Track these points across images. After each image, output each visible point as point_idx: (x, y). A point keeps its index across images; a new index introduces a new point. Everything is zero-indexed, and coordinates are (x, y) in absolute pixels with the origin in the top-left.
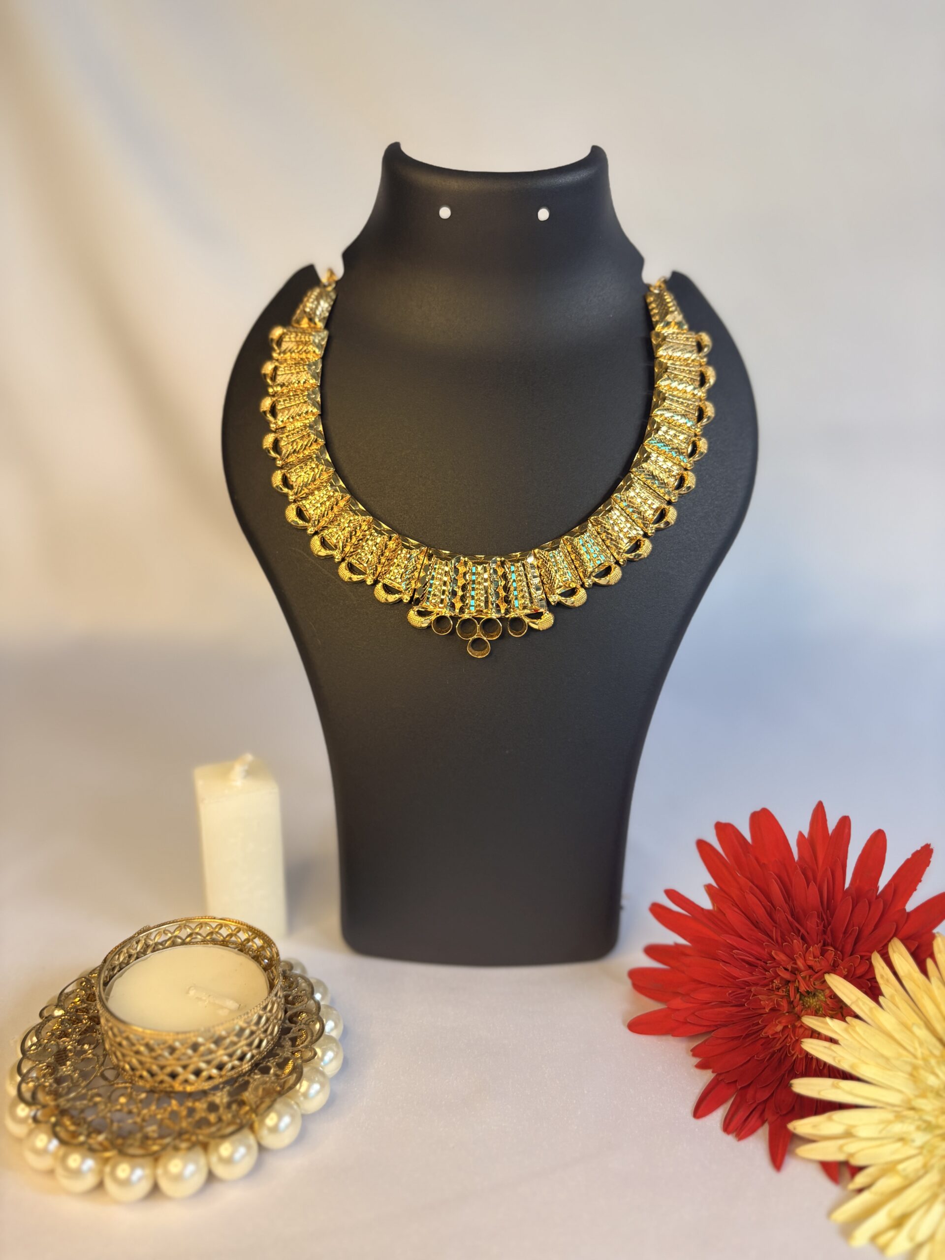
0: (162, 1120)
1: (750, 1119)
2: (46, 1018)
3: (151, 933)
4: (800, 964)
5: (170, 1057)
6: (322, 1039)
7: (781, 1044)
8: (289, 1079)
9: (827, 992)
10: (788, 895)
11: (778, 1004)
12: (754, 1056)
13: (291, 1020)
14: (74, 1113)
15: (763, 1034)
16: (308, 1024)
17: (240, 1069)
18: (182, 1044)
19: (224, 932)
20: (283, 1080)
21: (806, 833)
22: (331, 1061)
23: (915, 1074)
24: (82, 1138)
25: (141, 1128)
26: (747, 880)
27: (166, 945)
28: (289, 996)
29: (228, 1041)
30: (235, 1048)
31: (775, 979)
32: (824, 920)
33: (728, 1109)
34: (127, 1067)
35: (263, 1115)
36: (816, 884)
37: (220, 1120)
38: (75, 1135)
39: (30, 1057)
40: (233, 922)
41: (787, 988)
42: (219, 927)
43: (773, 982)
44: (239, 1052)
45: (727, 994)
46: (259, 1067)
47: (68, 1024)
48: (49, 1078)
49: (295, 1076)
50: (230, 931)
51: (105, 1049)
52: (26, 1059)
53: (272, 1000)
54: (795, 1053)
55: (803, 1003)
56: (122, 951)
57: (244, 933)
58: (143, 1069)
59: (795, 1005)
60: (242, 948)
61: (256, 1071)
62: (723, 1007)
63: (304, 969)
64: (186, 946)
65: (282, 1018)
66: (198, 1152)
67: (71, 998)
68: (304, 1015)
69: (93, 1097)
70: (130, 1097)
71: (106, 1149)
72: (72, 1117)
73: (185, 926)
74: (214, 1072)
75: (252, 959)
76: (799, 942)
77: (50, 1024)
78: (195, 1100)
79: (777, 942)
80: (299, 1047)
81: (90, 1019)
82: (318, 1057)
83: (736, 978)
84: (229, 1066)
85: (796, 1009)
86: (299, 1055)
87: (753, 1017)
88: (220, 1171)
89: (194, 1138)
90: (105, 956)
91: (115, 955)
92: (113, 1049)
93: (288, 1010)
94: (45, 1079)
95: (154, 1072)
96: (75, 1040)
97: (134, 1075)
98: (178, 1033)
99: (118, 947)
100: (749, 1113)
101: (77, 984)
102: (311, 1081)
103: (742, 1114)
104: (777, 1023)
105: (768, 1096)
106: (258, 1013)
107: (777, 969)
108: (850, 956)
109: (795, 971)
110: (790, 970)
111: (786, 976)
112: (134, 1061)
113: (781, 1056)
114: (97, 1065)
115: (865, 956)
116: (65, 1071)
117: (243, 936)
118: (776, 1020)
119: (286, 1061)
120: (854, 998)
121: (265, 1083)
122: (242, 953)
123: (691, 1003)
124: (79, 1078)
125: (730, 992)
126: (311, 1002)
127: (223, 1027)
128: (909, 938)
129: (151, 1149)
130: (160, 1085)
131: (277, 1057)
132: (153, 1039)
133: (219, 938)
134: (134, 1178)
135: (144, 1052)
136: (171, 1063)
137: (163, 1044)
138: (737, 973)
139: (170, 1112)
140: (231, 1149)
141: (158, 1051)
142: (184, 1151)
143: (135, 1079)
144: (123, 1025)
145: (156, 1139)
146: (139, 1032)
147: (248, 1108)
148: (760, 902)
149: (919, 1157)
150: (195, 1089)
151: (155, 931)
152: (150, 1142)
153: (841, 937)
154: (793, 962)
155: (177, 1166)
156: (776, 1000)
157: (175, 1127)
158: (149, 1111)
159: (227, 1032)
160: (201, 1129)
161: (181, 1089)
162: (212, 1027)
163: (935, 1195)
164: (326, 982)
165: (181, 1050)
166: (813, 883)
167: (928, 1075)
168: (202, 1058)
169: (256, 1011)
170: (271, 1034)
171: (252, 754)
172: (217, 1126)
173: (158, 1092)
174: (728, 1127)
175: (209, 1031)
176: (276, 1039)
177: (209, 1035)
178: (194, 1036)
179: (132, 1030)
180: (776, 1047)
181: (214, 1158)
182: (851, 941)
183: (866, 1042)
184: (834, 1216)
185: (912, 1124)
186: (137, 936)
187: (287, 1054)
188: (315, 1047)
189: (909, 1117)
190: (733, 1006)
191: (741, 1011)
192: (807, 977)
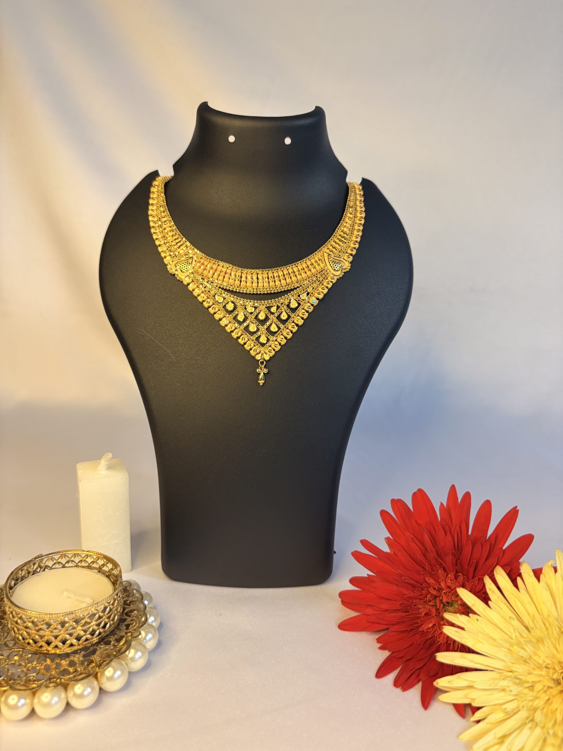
0: (40, 670)
1: (410, 679)
3: (43, 559)
4: (443, 585)
5: (46, 630)
6: (145, 625)
7: (432, 634)
8: (123, 648)
9: (459, 602)
10: (434, 542)
11: (430, 610)
12: (415, 642)
13: (127, 614)
15: (421, 629)
16: (138, 617)
18: (55, 622)
19: (89, 560)
20: (118, 649)
21: (445, 505)
22: (150, 639)
23: (511, 649)
25: (26, 674)
26: (410, 534)
27: (53, 567)
28: (128, 601)
29: (83, 622)
30: (88, 626)
31: (427, 595)
32: (455, 556)
33: (398, 673)
34: (20, 637)
35: (104, 669)
36: (451, 534)
37: (76, 671)
40: (95, 553)
41: (435, 600)
42: (86, 557)
43: (427, 597)
44: (91, 629)
45: (399, 604)
46: (104, 640)
49: (126, 646)
50: (93, 559)
51: (8, 629)
53: (114, 598)
54: (440, 641)
55: (445, 610)
56: (23, 569)
57: (101, 560)
58: (29, 638)
59: (440, 611)
60: (100, 570)
61: (102, 643)
62: (396, 613)
63: (138, 586)
64: (65, 568)
65: (120, 612)
66: (60, 690)
68: (136, 612)
70: (21, 656)
71: (3, 686)
73: (65, 556)
74: (74, 642)
75: (105, 576)
76: (442, 572)
78: (61, 659)
79: (429, 572)
80: (131, 630)
82: (142, 636)
83: (404, 595)
84: (84, 638)
85: (441, 614)
86: (130, 635)
87: (415, 619)
88: (74, 703)
89: (58, 681)
90: (13, 570)
91: (19, 571)
92: (13, 626)
93: (126, 609)
95: (36, 640)
97: (25, 643)
98: (52, 614)
99: (21, 565)
100: (409, 675)
102: (137, 651)
103: (406, 675)
104: (429, 621)
105: (423, 664)
106: (105, 605)
107: (429, 588)
108: (473, 578)
109: (440, 590)
110: (437, 589)
111: (434, 593)
112: (25, 633)
113: (431, 641)
114: (3, 638)
115: (480, 578)
117: (101, 562)
118: (428, 621)
119: (122, 637)
120: (473, 602)
121: (107, 650)
122: (99, 573)
123: (377, 611)
125: (400, 603)
126: (141, 605)
127: (81, 611)
128: (506, 565)
129: (31, 686)
130: (40, 649)
131: (116, 635)
132: (37, 618)
133: (86, 564)
134: (20, 704)
135: (31, 627)
136: (48, 634)
137: (43, 621)
138: (404, 591)
139: (45, 666)
140: (82, 689)
141: (39, 626)
142: (52, 688)
143: (25, 646)
144: (19, 610)
145: (34, 681)
146: (28, 614)
147: (95, 664)
148: (418, 547)
149: (515, 701)
150: (62, 651)
151: (46, 558)
152: (30, 683)
153: (466, 567)
154: (439, 584)
155: (46, 697)
156: (429, 608)
157: (47, 675)
158: (32, 665)
159: (83, 615)
160: (63, 676)
161: (53, 652)
162: (75, 611)
163: (524, 724)
164: (152, 595)
165: (54, 626)
166: (448, 534)
167: (519, 649)
168: (66, 632)
169: (103, 603)
170: (113, 620)
171: (112, 453)
172: (74, 675)
173: (39, 653)
174: (397, 683)
175: (72, 613)
176: (116, 624)
177: (72, 616)
178: (63, 616)
179: (24, 613)
180: (428, 636)
181: (70, 694)
182: (472, 569)
183: (481, 628)
184: (461, 737)
185: (510, 680)
186: (34, 560)
187: (122, 634)
188: (141, 630)
189: (508, 677)
190: (403, 612)
191: (407, 615)
192: (447, 593)
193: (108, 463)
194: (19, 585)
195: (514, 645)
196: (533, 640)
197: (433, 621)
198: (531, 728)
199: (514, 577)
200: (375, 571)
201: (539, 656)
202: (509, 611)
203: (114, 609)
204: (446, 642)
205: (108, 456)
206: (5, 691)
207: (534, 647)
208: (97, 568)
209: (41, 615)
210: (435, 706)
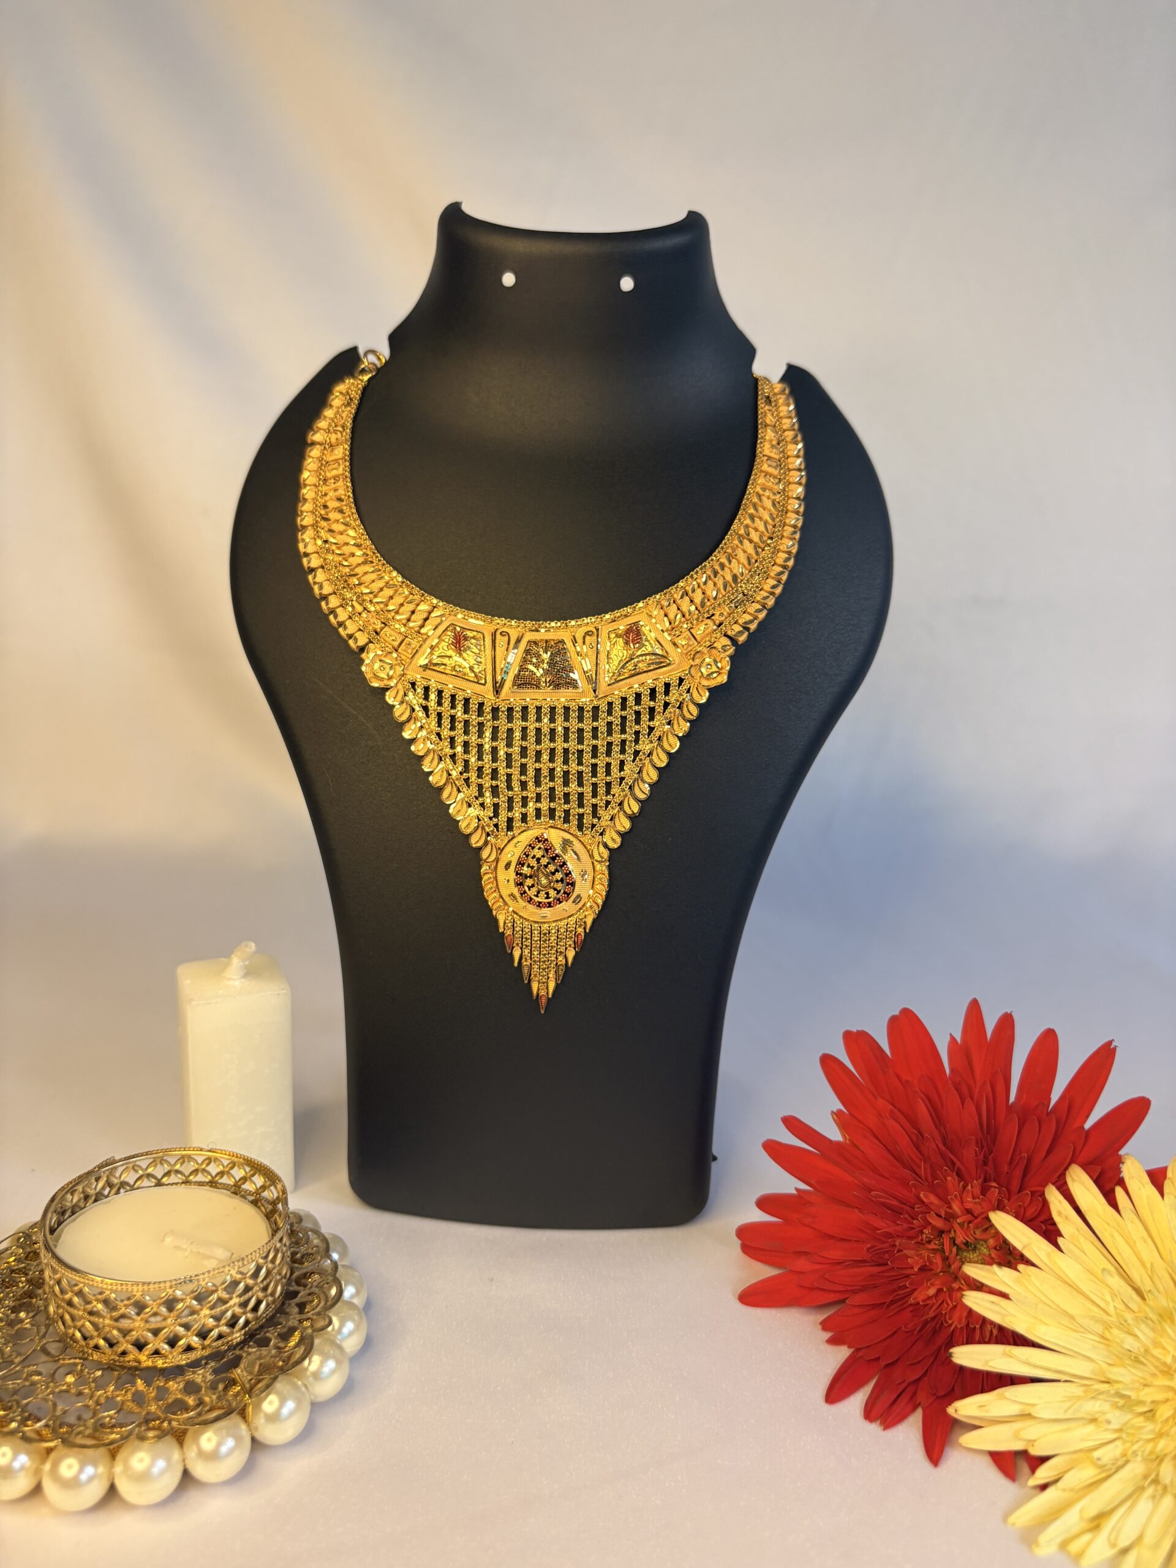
0: (123, 1403)
1: (898, 1402)
3: (116, 1168)
4: (956, 1207)
5: (135, 1317)
6: (339, 1304)
7: (935, 1311)
8: (296, 1352)
9: (991, 1242)
10: (938, 1118)
11: (930, 1261)
12: (902, 1327)
13: (298, 1283)
15: (912, 1301)
16: (322, 1287)
18: (154, 1299)
19: (214, 1169)
20: (287, 1354)
21: (958, 1038)
22: (351, 1334)
23: (1107, 1335)
24: (14, 1425)
25: (95, 1414)
26: (886, 1102)
27: (136, 1186)
28: (297, 1254)
29: (215, 1297)
30: (223, 1308)
31: (925, 1228)
32: (983, 1146)
33: (869, 1393)
34: (78, 1335)
35: (259, 1398)
36: (973, 1100)
37: (201, 1403)
38: (4, 1422)
40: (225, 1154)
41: (940, 1240)
42: (207, 1162)
43: (922, 1233)
44: (229, 1314)
45: (865, 1250)
46: (255, 1338)
49: (302, 1348)
50: (221, 1167)
51: (48, 1317)
53: (275, 1247)
54: (952, 1323)
55: (961, 1259)
56: (76, 1190)
57: (239, 1168)
58: (99, 1336)
59: (951, 1262)
60: (236, 1190)
61: (251, 1343)
62: (859, 1267)
63: (316, 1222)
64: (162, 1188)
65: (288, 1277)
66: (171, 1443)
67: (3, 1258)
68: (316, 1276)
69: (30, 1375)
70: (80, 1375)
71: (43, 1439)
72: (2, 1401)
73: (162, 1161)
74: (195, 1341)
75: (249, 1203)
76: (954, 1179)
78: (167, 1381)
79: (927, 1180)
80: (309, 1314)
81: (29, 1281)
82: (333, 1329)
83: (875, 1229)
84: (215, 1333)
85: (953, 1267)
86: (309, 1324)
87: (899, 1278)
88: (199, 1470)
89: (165, 1425)
90: (54, 1193)
91: (66, 1194)
92: (61, 1311)
93: (295, 1267)
95: (113, 1340)
96: (8, 1307)
97: (87, 1345)
98: (149, 1283)
99: (71, 1182)
100: (897, 1395)
101: (12, 1239)
102: (326, 1357)
103: (887, 1397)
104: (929, 1285)
105: (922, 1372)
106: (257, 1261)
107: (927, 1215)
108: (1019, 1192)
109: (950, 1217)
110: (943, 1216)
111: (939, 1223)
112: (88, 1326)
113: (936, 1324)
114: (37, 1338)
115: (1036, 1192)
117: (238, 1173)
118: (927, 1282)
119: (292, 1331)
120: (1025, 1240)
121: (263, 1356)
122: (237, 1196)
123: (819, 1263)
124: (12, 1352)
125: (869, 1246)
126: (325, 1261)
127: (209, 1276)
128: (1091, 1163)
129: (107, 1439)
130: (122, 1359)
131: (279, 1326)
132: (115, 1292)
133: (206, 1177)
134: (84, 1477)
135: (102, 1312)
136: (138, 1327)
137: (129, 1299)
138: (877, 1222)
139: (134, 1395)
140: (215, 1440)
141: (121, 1309)
142: (152, 1441)
143: (87, 1352)
144: (76, 1276)
145: (114, 1426)
146: (96, 1284)
147: (239, 1388)
148: (905, 1130)
149: (1117, 1443)
150: (169, 1363)
151: (122, 1165)
152: (105, 1430)
153: (1006, 1169)
154: (947, 1206)
155: (141, 1460)
156: (928, 1256)
157: (140, 1413)
158: (105, 1393)
159: (214, 1285)
160: (175, 1415)
161: (150, 1363)
162: (196, 1276)
163: (1141, 1489)
164: (345, 1240)
165: (152, 1308)
166: (968, 1101)
167: (1122, 1335)
168: (179, 1320)
169: (254, 1258)
170: (273, 1294)
171: (255, 942)
172: (197, 1410)
173: (118, 1368)
174: (869, 1413)
175: (191, 1281)
176: (278, 1304)
177: (190, 1287)
178: (171, 1287)
179: (87, 1282)
180: (928, 1314)
181: (191, 1452)
182: (1018, 1173)
183: (1043, 1294)
184: (1012, 1519)
185: (1105, 1401)
186: (98, 1170)
187: (293, 1322)
188: (330, 1314)
189: (1103, 1393)
190: (874, 1266)
191: (882, 1272)
192: (966, 1224)
193: (247, 963)
194: (69, 1223)
195: (1111, 1328)
196: (1151, 1315)
197: (937, 1282)
198: (1153, 1497)
199: (1108, 1187)
200: (813, 1182)
201: (1164, 1348)
202: (1102, 1257)
203: (275, 1271)
204: (965, 1324)
205: (248, 949)
206: (49, 1451)
207: (1153, 1330)
208: (228, 1185)
209: (124, 1287)
210: (953, 1458)
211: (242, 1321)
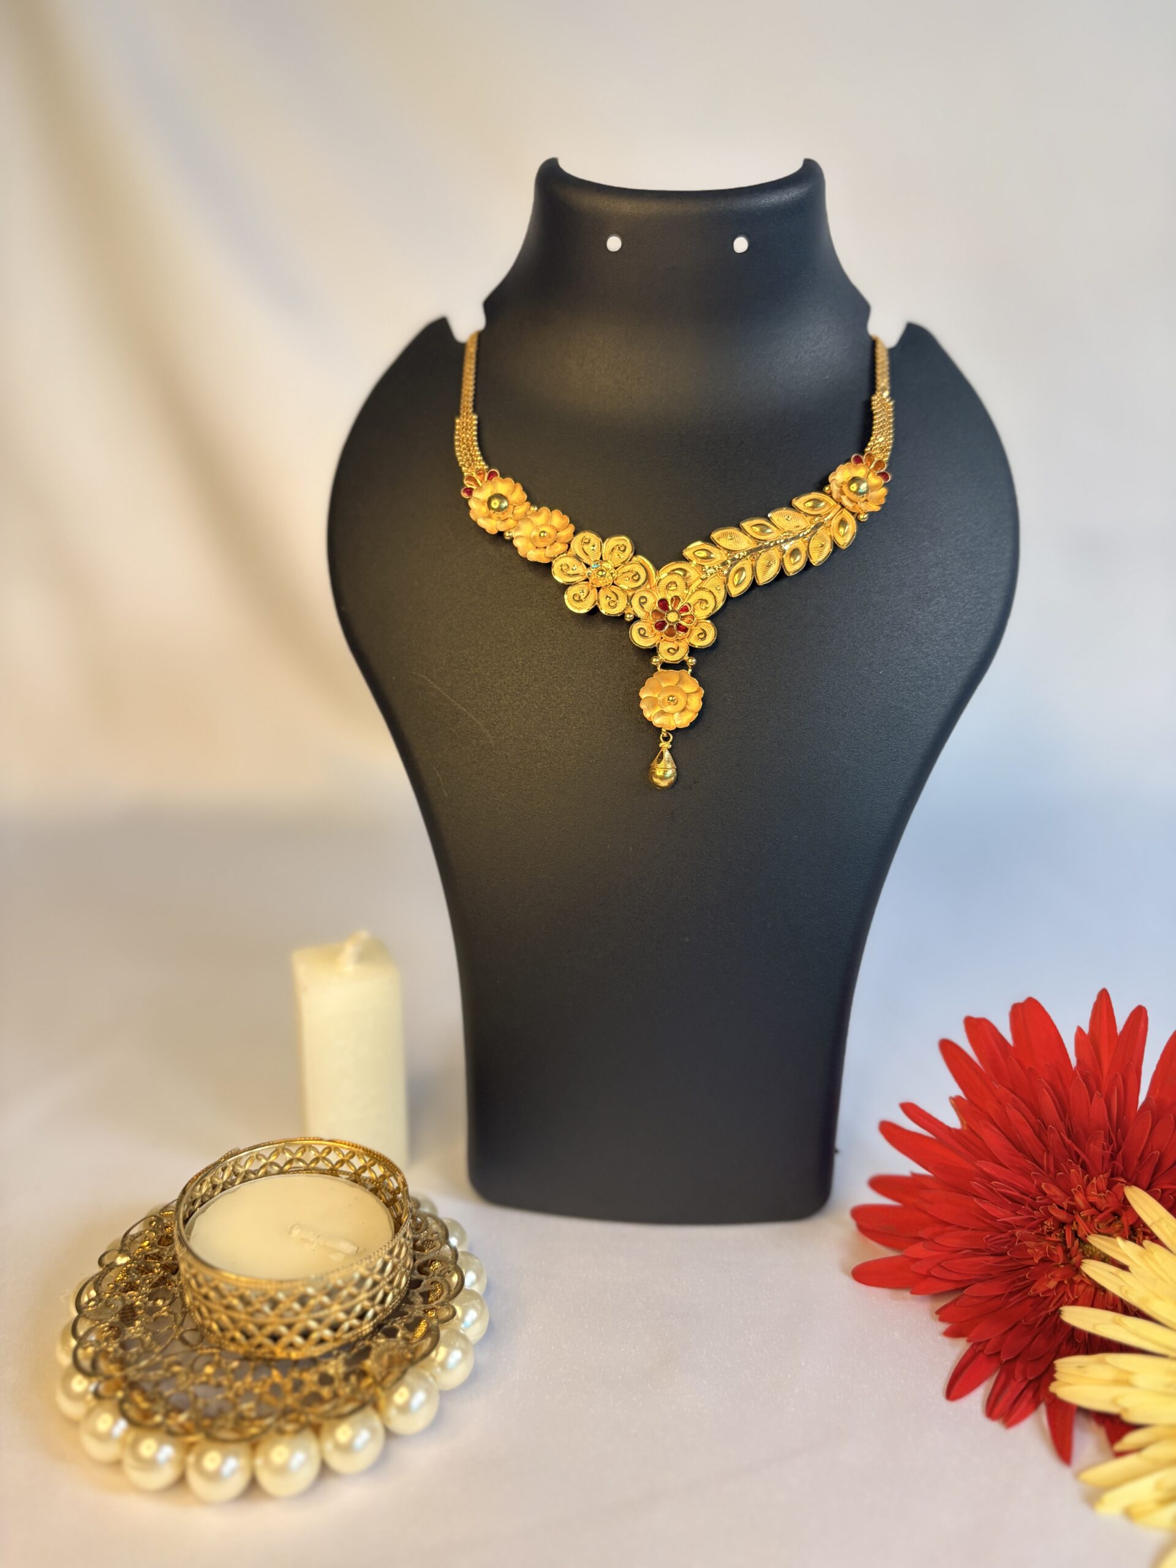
0: (261, 1395)
1: (1021, 1399)
2: (107, 1266)
3: (240, 1158)
4: (1079, 1200)
5: (269, 1312)
6: (462, 1294)
7: (1054, 1305)
8: (422, 1345)
11: (1050, 1253)
12: (1021, 1321)
13: (421, 1271)
14: (148, 1387)
15: (1031, 1292)
16: (444, 1276)
17: (359, 1330)
18: (287, 1296)
19: (334, 1157)
20: (414, 1346)
21: (1084, 1031)
22: (474, 1322)
24: (158, 1418)
25: (235, 1405)
26: (1006, 1090)
27: (260, 1174)
29: (344, 1293)
30: (353, 1302)
31: (1046, 1220)
32: (1113, 1142)
33: (990, 1388)
34: (215, 1327)
35: (390, 1390)
36: (1102, 1095)
37: (335, 1395)
38: (148, 1414)
39: (88, 1315)
40: (345, 1144)
41: (1061, 1232)
42: (327, 1150)
43: (1042, 1224)
44: (358, 1309)
45: (984, 1238)
46: (383, 1329)
47: (134, 1272)
48: (113, 1341)
50: (341, 1156)
51: (184, 1305)
52: (83, 1318)
53: (400, 1242)
55: (1083, 1252)
56: (204, 1180)
57: (359, 1158)
58: (236, 1329)
59: (1073, 1255)
60: (356, 1179)
61: (379, 1334)
62: (976, 1256)
63: (433, 1207)
64: (285, 1175)
65: (411, 1267)
66: (308, 1437)
67: (137, 1242)
68: (437, 1264)
69: (170, 1365)
70: (218, 1365)
71: (187, 1433)
72: (143, 1392)
73: (284, 1150)
74: (327, 1333)
75: (370, 1193)
76: (1079, 1173)
77: (112, 1274)
78: (302, 1371)
79: (1049, 1171)
80: (434, 1304)
81: (165, 1267)
82: (458, 1319)
83: (994, 1219)
84: (346, 1326)
85: (1074, 1260)
86: (434, 1315)
87: (1018, 1269)
88: (336, 1461)
89: (303, 1418)
90: (184, 1186)
91: (197, 1185)
92: (197, 1303)
93: (417, 1257)
94: (108, 1343)
95: (249, 1333)
96: (145, 1293)
97: (224, 1337)
98: (281, 1282)
99: (200, 1174)
100: (1019, 1393)
101: (144, 1224)
102: (450, 1347)
103: (1009, 1395)
104: (1049, 1277)
105: (1043, 1370)
106: (383, 1258)
107: (1049, 1207)
109: (1072, 1210)
110: (1065, 1206)
111: (1061, 1216)
112: (224, 1319)
114: (175, 1326)
116: (133, 1334)
117: (358, 1162)
118: (1047, 1273)
119: (418, 1321)
121: (392, 1348)
122: (357, 1185)
123: (935, 1250)
124: (151, 1342)
125: (988, 1236)
126: (445, 1248)
127: (338, 1274)
129: (248, 1432)
130: (259, 1350)
131: (405, 1316)
132: (250, 1289)
133: (327, 1165)
134: (226, 1470)
135: (238, 1308)
136: (273, 1321)
137: (263, 1295)
138: (997, 1212)
139: (271, 1386)
140: (350, 1433)
141: (255, 1304)
142: (291, 1435)
143: (225, 1343)
144: (210, 1272)
145: (254, 1419)
146: (231, 1281)
147: (371, 1379)
148: (1026, 1119)
150: (303, 1355)
151: (247, 1155)
152: (246, 1423)
154: (1069, 1198)
155: (280, 1454)
156: (1049, 1247)
157: (278, 1405)
158: (243, 1384)
159: (344, 1281)
160: (311, 1406)
161: (284, 1355)
162: (326, 1274)
165: (286, 1304)
166: (1098, 1095)
168: (311, 1315)
169: (380, 1255)
170: (398, 1286)
171: (367, 931)
172: (333, 1403)
173: (254, 1359)
174: (991, 1411)
175: (321, 1279)
176: (403, 1294)
177: (321, 1284)
178: (303, 1285)
179: (222, 1278)
180: (1048, 1308)
181: (328, 1445)
186: (223, 1161)
187: (418, 1312)
188: (454, 1304)
190: (992, 1255)
191: (1001, 1262)
192: (1089, 1218)
193: (359, 950)
194: (199, 1214)
197: (1057, 1275)
200: (930, 1167)
205: (361, 937)
206: (193, 1444)
208: (350, 1172)
209: (258, 1284)
211: (370, 1314)
